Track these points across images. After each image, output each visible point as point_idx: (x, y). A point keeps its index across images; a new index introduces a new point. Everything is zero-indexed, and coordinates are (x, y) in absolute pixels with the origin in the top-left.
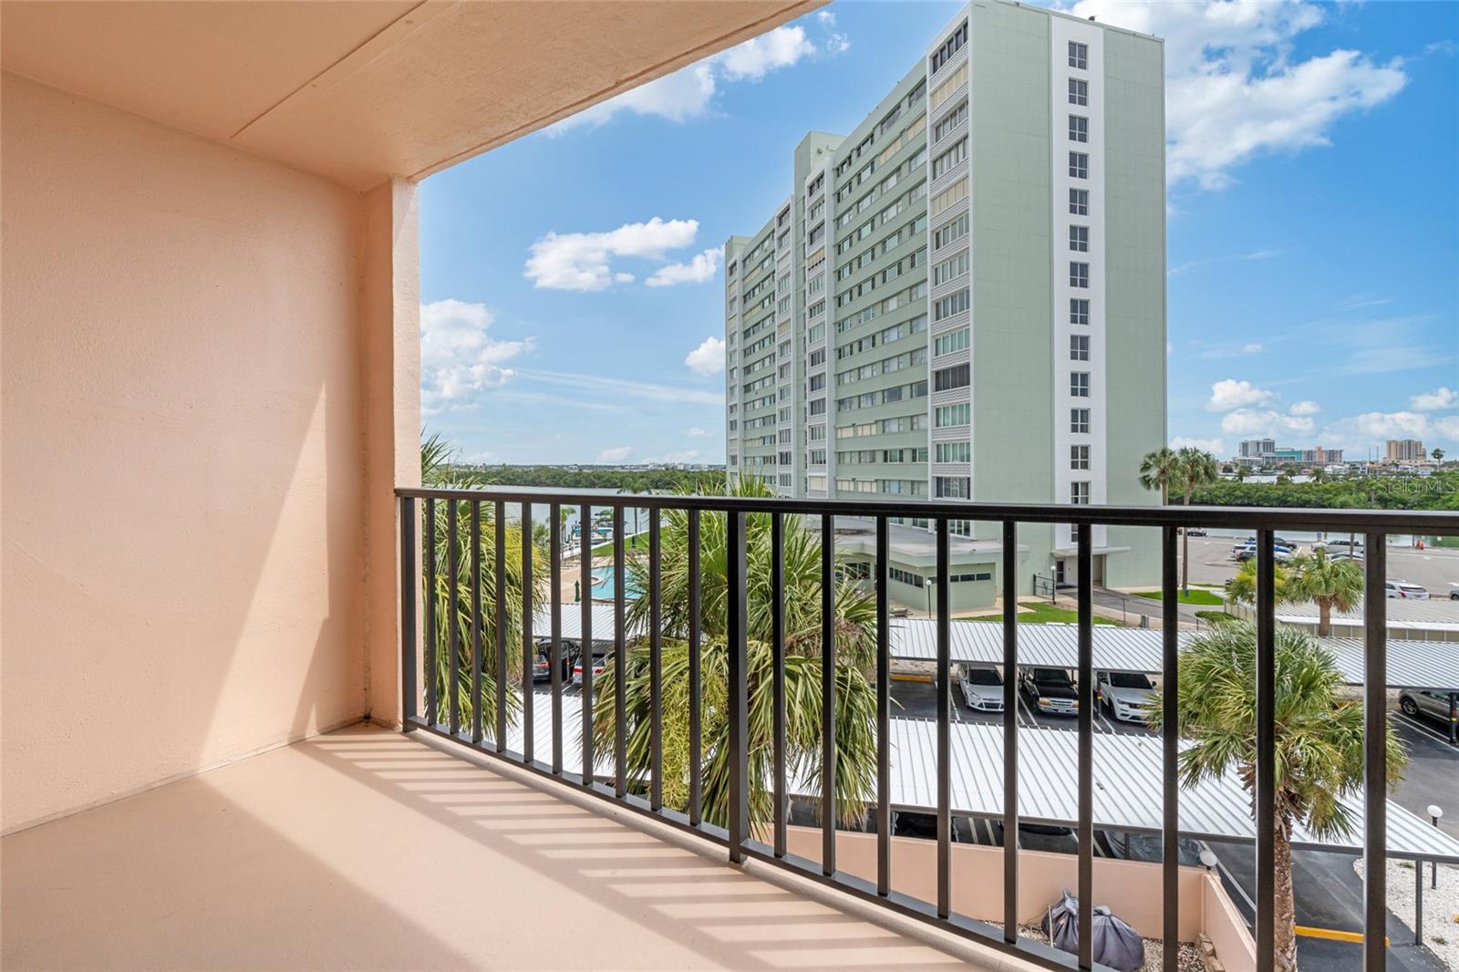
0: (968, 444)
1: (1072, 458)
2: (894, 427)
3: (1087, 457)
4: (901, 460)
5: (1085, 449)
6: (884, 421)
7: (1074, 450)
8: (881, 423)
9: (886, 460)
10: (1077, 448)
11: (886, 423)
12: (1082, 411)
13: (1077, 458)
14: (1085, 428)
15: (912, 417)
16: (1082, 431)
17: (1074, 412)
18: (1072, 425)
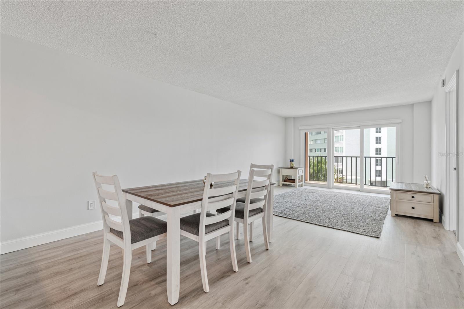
0: (343, 147)
1: (376, 151)
2: (318, 142)
3: (380, 151)
4: (321, 151)
5: (380, 149)
6: (315, 140)
7: (376, 150)
8: (314, 141)
9: (316, 152)
10: (377, 148)
11: (316, 141)
12: (379, 138)
13: (377, 151)
14: (380, 143)
15: (324, 139)
16: (379, 143)
17: (377, 138)
18: (376, 142)
